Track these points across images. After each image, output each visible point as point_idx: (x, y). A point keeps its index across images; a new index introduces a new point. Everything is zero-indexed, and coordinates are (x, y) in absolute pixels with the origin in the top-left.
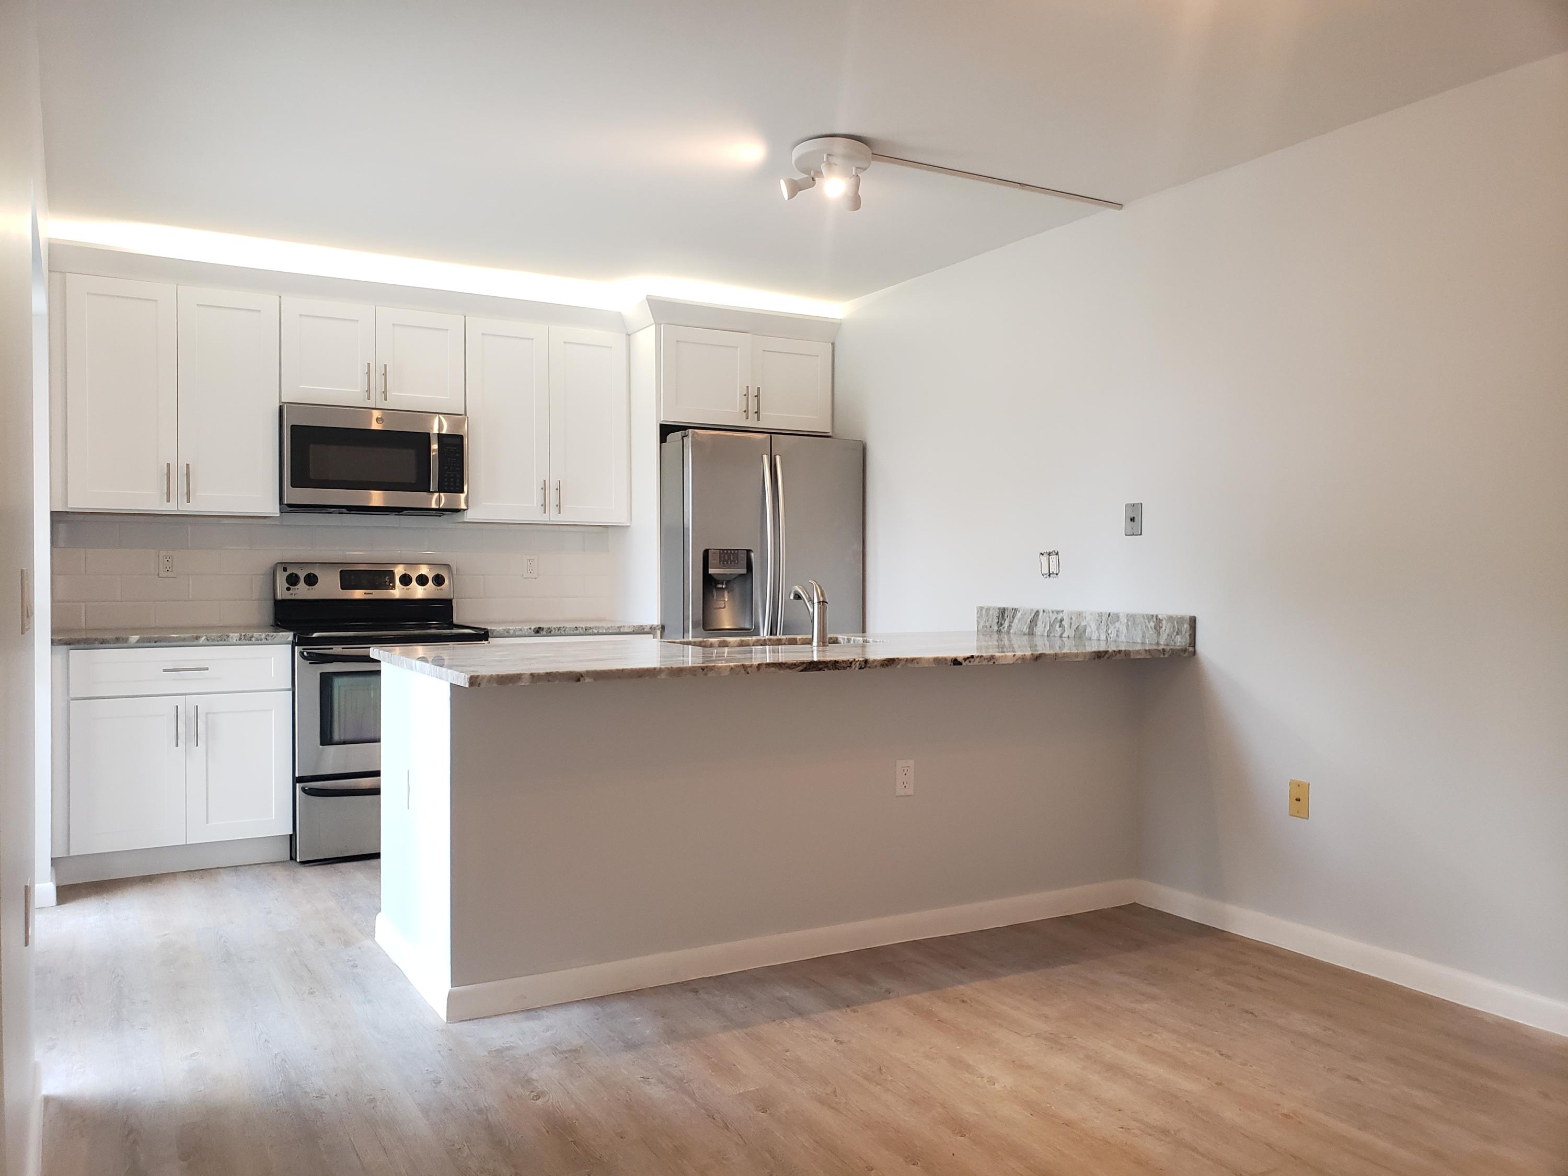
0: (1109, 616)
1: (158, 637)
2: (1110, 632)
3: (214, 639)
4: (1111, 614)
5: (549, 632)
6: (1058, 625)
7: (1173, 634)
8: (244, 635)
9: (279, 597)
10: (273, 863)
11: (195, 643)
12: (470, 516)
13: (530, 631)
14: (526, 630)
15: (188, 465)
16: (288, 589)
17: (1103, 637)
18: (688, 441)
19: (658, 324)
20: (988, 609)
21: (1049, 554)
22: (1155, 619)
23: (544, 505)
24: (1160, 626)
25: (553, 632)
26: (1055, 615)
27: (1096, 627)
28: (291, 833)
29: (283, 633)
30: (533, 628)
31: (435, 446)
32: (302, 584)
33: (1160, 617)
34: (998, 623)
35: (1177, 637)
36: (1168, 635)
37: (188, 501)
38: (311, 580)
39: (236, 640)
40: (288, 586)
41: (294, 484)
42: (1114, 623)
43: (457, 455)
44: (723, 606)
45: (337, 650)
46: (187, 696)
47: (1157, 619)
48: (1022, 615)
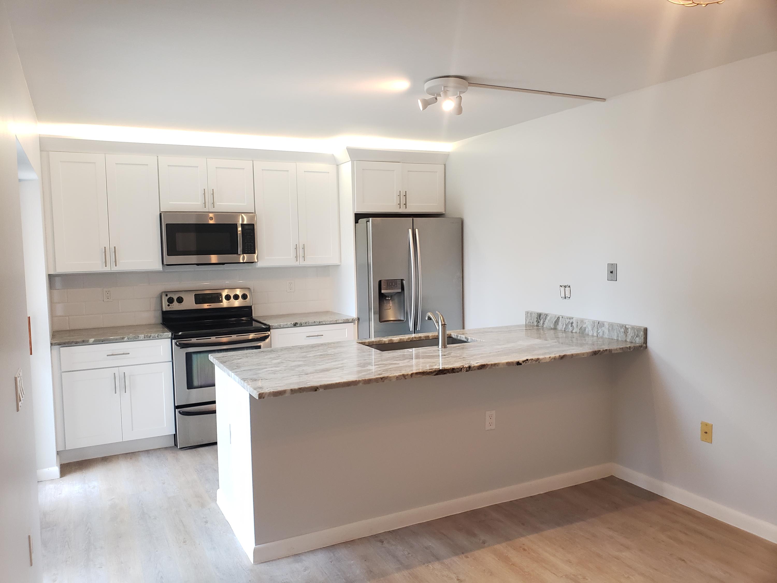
0: (598, 323)
1: (104, 339)
2: (599, 332)
3: (132, 338)
4: (600, 322)
5: (301, 325)
6: (570, 325)
7: (634, 336)
8: (147, 336)
9: (164, 310)
10: (166, 448)
11: (122, 341)
12: (260, 264)
13: (291, 325)
14: (289, 325)
15: (115, 247)
16: (169, 305)
17: (595, 334)
18: (370, 224)
19: (352, 161)
20: (531, 314)
21: (565, 287)
22: (624, 328)
23: (296, 257)
24: (627, 331)
25: (303, 325)
26: (569, 320)
27: (591, 329)
28: (175, 433)
29: (166, 333)
30: (292, 323)
31: (240, 231)
32: (175, 302)
33: (627, 326)
34: (537, 321)
35: (637, 338)
36: (632, 337)
37: (116, 266)
38: (180, 300)
39: (143, 338)
40: (168, 304)
41: (169, 254)
42: (602, 327)
43: (251, 234)
44: (390, 308)
45: (194, 340)
46: (119, 368)
47: (625, 328)
48: (550, 318)
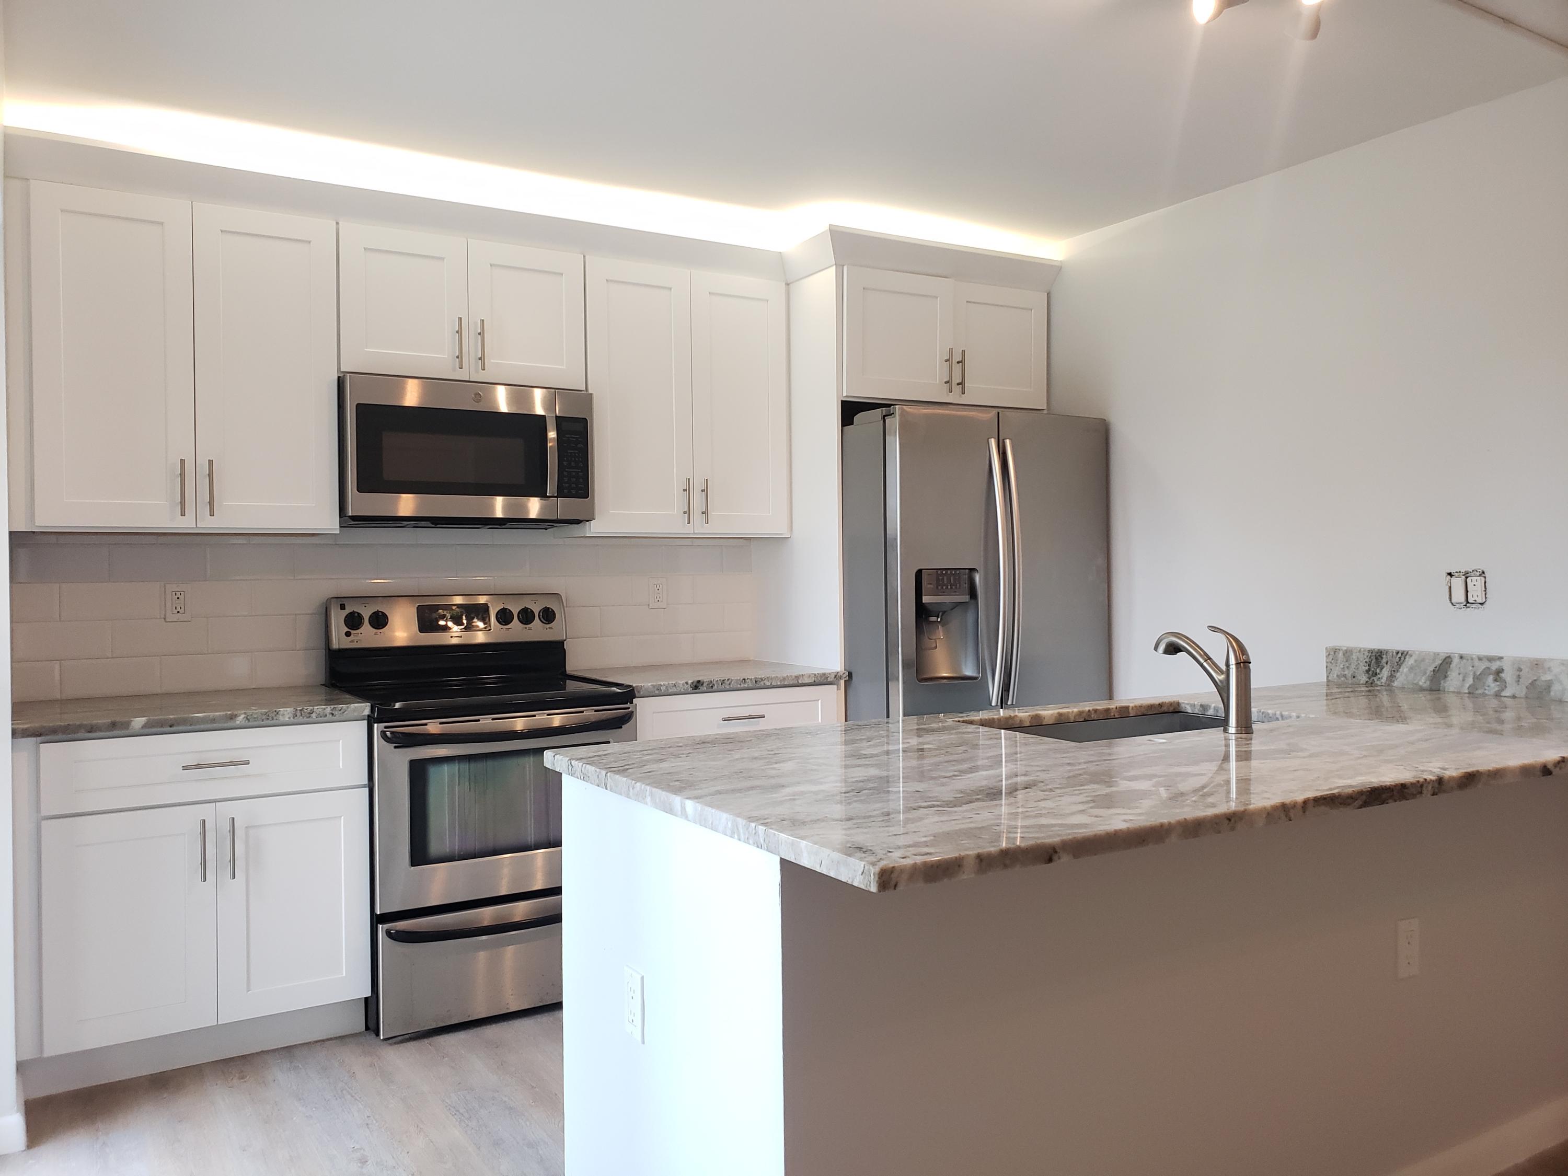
1: (175, 718)
3: (257, 718)
5: (711, 688)
6: (1491, 678)
8: (301, 710)
9: (335, 645)
10: (341, 1038)
11: (230, 724)
12: (596, 528)
13: (686, 686)
14: (681, 686)
15: (211, 462)
16: (348, 634)
18: (894, 423)
19: (839, 266)
21: (1467, 575)
23: (687, 512)
25: (715, 687)
26: (1487, 664)
28: (369, 994)
29: (356, 705)
30: (690, 682)
31: (552, 434)
32: (366, 628)
34: (1368, 671)
37: (212, 514)
38: (380, 621)
39: (289, 718)
40: (347, 630)
41: (363, 487)
43: (579, 446)
44: (934, 645)
45: (433, 727)
46: (217, 803)
48: (1416, 661)
